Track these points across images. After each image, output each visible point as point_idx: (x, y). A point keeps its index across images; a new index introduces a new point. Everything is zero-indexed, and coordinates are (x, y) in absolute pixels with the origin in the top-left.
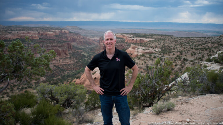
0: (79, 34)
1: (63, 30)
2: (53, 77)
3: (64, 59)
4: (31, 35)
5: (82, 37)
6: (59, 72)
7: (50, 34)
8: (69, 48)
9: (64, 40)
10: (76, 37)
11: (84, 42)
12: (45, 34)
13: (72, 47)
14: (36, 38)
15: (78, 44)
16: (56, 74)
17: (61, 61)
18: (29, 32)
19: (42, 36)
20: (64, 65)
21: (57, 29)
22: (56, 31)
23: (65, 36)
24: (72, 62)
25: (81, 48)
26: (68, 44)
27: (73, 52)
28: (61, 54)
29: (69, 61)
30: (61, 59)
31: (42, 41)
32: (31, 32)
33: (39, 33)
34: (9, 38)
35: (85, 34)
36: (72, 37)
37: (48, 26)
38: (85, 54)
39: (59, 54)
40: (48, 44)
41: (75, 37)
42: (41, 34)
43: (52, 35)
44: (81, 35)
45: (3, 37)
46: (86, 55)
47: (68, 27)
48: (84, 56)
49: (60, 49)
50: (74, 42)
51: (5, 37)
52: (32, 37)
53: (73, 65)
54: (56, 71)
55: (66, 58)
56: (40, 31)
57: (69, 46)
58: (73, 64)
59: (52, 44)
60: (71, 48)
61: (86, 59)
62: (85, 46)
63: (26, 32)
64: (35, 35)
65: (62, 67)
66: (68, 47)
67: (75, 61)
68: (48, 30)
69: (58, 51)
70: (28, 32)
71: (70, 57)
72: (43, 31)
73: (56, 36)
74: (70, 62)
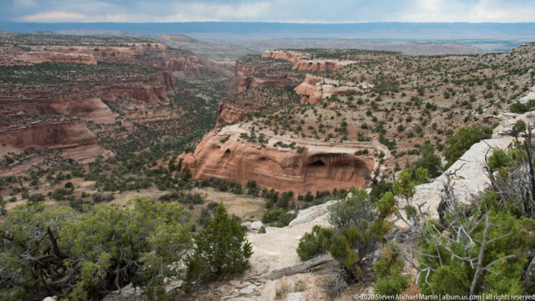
0: (189, 52)
1: (152, 42)
2: (133, 150)
3: (158, 108)
4: (77, 55)
5: (197, 60)
6: (146, 139)
7: (123, 53)
8: (169, 83)
9: (155, 65)
10: (184, 59)
11: (201, 69)
12: (111, 52)
13: (173, 83)
14: (89, 63)
15: (188, 74)
16: (138, 144)
17: (150, 113)
18: (73, 47)
19: (105, 58)
20: (157, 121)
21: (139, 40)
22: (137, 44)
23: (158, 57)
24: (175, 115)
25: (196, 84)
26: (165, 75)
27: (177, 92)
28: (149, 98)
29: (169, 113)
30: (150, 108)
31: (103, 68)
32: (77, 47)
33: (96, 50)
34: (25, 61)
35: (203, 53)
36: (175, 58)
37: (117, 34)
38: (203, 98)
39: (147, 99)
40: (118, 75)
41: (182, 59)
42: (101, 52)
43: (127, 54)
44: (194, 55)
45: (9, 60)
46: (207, 99)
47: (163, 37)
48: (202, 101)
49: (147, 87)
50: (178, 70)
51: (15, 59)
52: (81, 60)
53: (177, 123)
54: (139, 136)
55: (162, 107)
56: (98, 45)
57: (168, 80)
58: (178, 120)
59: (127, 76)
60: (172, 85)
61: (207, 108)
62: (204, 79)
63: (65, 48)
64: (86, 55)
65: (152, 126)
66: (166, 83)
67: (183, 113)
68: (119, 44)
69: (143, 91)
70: (71, 47)
71: (171, 105)
72: (105, 45)
73: (138, 57)
74: (171, 115)
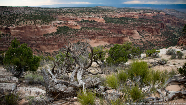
0: (174, 16)
1: (160, 12)
2: (144, 50)
3: (156, 36)
4: (133, 15)
5: (177, 19)
6: (149, 46)
7: (148, 15)
8: (163, 27)
9: (159, 20)
10: (171, 19)
11: (178, 23)
12: (145, 15)
13: (164, 27)
14: (136, 18)
15: (172, 24)
16: (146, 48)
17: (153, 38)
18: (133, 12)
19: (142, 17)
20: (155, 41)
21: (156, 11)
22: (155, 12)
23: (161, 17)
24: (162, 40)
25: (174, 29)
26: (162, 24)
27: (165, 31)
28: (153, 32)
29: (160, 38)
30: (153, 36)
31: (140, 20)
32: (134, 13)
33: (140, 14)
34: (117, 16)
35: (180, 16)
36: (168, 18)
37: (149, 8)
38: (176, 34)
39: (152, 32)
40: (144, 23)
41: (171, 18)
42: (141, 15)
43: (150, 15)
44: (176, 17)
45: (113, 16)
46: (177, 35)
47: (166, 10)
48: (175, 36)
49: (153, 28)
50: (169, 23)
51: (115, 16)
52: (134, 17)
53: (162, 42)
54: (147, 45)
55: (158, 36)
56: (141, 12)
57: (163, 26)
58: (162, 41)
59: (147, 23)
60: (164, 28)
61: (176, 38)
62: (178, 27)
63: (130, 13)
64: (136, 15)
65: (152, 42)
66: (162, 27)
67: (165, 39)
68: (148, 12)
69: (152, 29)
70: (132, 12)
71: (161, 35)
72: (143, 12)
73: (154, 17)
74: (160, 39)
